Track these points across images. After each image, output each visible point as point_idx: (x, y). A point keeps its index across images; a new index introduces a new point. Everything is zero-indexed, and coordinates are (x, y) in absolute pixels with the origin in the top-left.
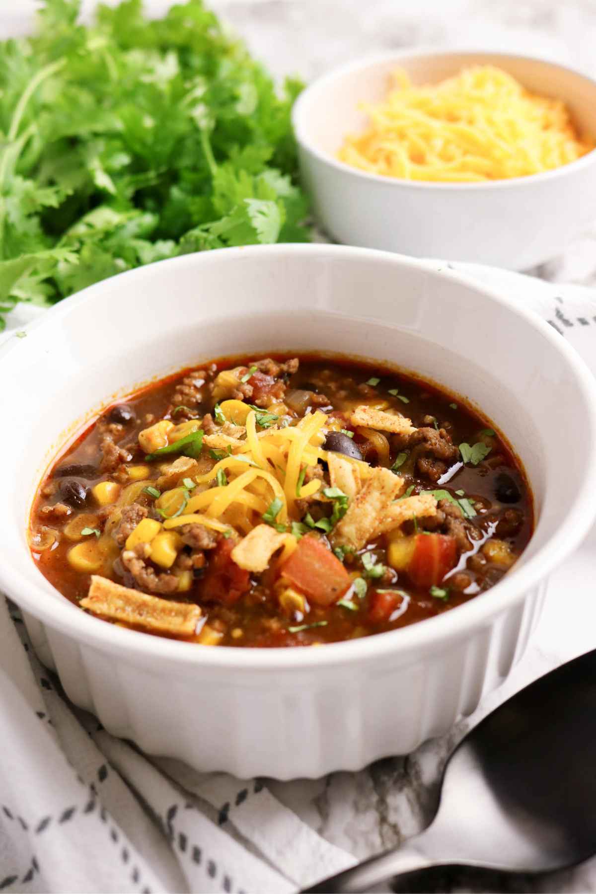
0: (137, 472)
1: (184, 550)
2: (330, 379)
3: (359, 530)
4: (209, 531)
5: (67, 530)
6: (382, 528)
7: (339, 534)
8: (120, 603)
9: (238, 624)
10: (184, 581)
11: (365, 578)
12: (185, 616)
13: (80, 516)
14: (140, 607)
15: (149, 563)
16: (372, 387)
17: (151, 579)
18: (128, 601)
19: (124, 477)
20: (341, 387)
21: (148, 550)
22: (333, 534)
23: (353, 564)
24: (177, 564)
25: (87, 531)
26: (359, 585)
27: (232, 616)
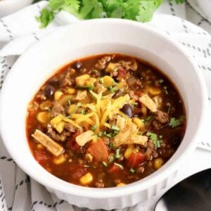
0: (71, 91)
1: (66, 130)
2: (149, 75)
3: (119, 141)
4: (74, 127)
5: (41, 105)
6: (127, 143)
7: (113, 140)
8: (42, 139)
9: (72, 158)
10: (63, 138)
11: (114, 157)
12: (58, 149)
13: (48, 102)
14: (48, 142)
15: (54, 130)
16: (159, 83)
17: (54, 135)
18: (45, 139)
19: (66, 92)
20: (149, 80)
21: (55, 126)
22: (112, 139)
23: (113, 151)
24: (62, 133)
25: (47, 108)
26: (111, 158)
27: (72, 154)
